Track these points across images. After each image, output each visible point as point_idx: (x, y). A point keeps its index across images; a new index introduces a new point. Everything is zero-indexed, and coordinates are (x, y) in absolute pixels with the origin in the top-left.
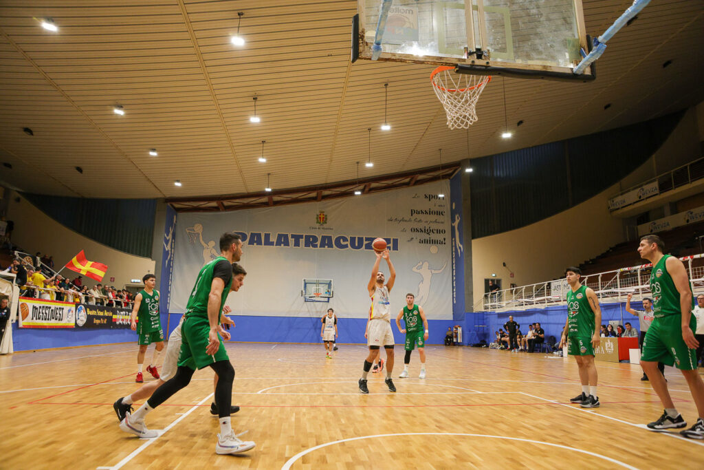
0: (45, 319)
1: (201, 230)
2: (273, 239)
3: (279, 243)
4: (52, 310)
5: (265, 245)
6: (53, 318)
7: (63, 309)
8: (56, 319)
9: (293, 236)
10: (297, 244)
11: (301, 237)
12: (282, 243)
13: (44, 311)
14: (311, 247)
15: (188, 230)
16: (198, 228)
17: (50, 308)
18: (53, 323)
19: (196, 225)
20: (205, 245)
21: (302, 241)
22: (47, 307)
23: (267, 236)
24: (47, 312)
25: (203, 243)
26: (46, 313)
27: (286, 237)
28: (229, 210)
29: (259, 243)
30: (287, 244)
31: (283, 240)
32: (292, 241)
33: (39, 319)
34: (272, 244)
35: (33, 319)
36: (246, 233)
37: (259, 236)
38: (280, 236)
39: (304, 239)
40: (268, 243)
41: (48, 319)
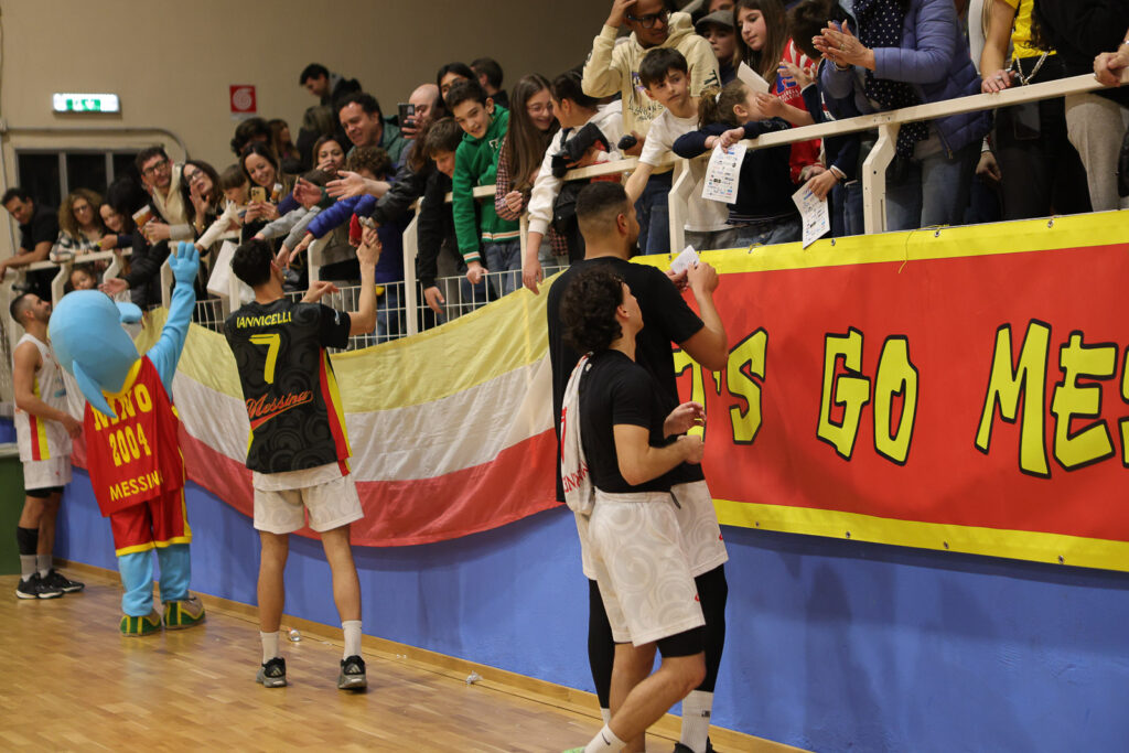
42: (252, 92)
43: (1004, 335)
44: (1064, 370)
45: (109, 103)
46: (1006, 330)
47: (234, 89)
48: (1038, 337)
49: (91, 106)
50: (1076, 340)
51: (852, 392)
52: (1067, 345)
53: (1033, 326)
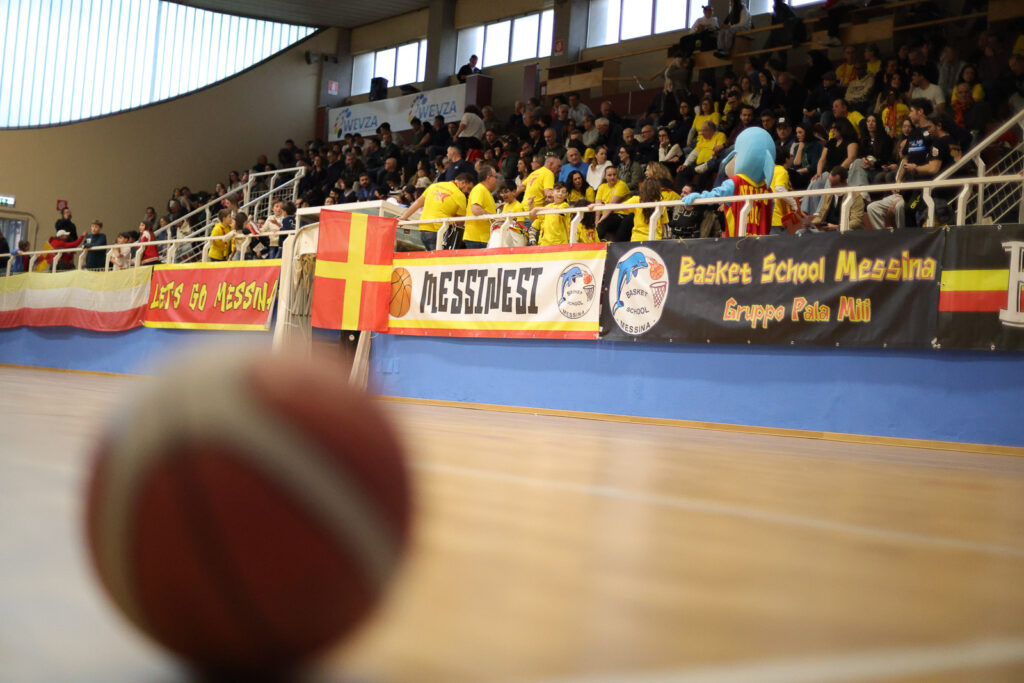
0: (469, 311)
4: (491, 280)
6: (495, 306)
7: (538, 272)
8: (507, 308)
13: (462, 286)
17: (483, 273)
18: (497, 320)
22: (472, 273)
24: (475, 286)
26: (470, 292)
33: (443, 308)
35: (422, 310)
41: (479, 310)
42: (66, 203)
43: (220, 284)
45: (11, 201)
47: (59, 202)
49: (4, 201)
51: (196, 296)
53: (225, 282)
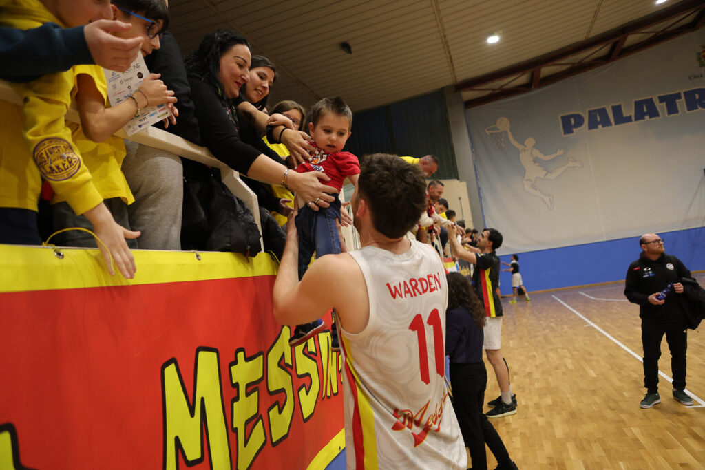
1: (508, 125)
2: (629, 111)
3: (639, 116)
5: (617, 123)
9: (662, 99)
10: (672, 109)
11: (678, 96)
12: (646, 114)
14: (700, 108)
15: (488, 130)
16: (503, 124)
19: (499, 121)
20: (520, 147)
21: (681, 103)
23: (617, 110)
25: (516, 144)
27: (650, 103)
28: (547, 85)
29: (606, 123)
30: (654, 113)
31: (645, 109)
32: (661, 107)
34: (628, 119)
36: (581, 114)
37: (603, 112)
38: (639, 105)
39: (683, 98)
40: (620, 119)
43: (171, 372)
44: (236, 386)
46: (172, 366)
48: (207, 363)
50: (241, 355)
52: (235, 362)
53: (201, 354)
